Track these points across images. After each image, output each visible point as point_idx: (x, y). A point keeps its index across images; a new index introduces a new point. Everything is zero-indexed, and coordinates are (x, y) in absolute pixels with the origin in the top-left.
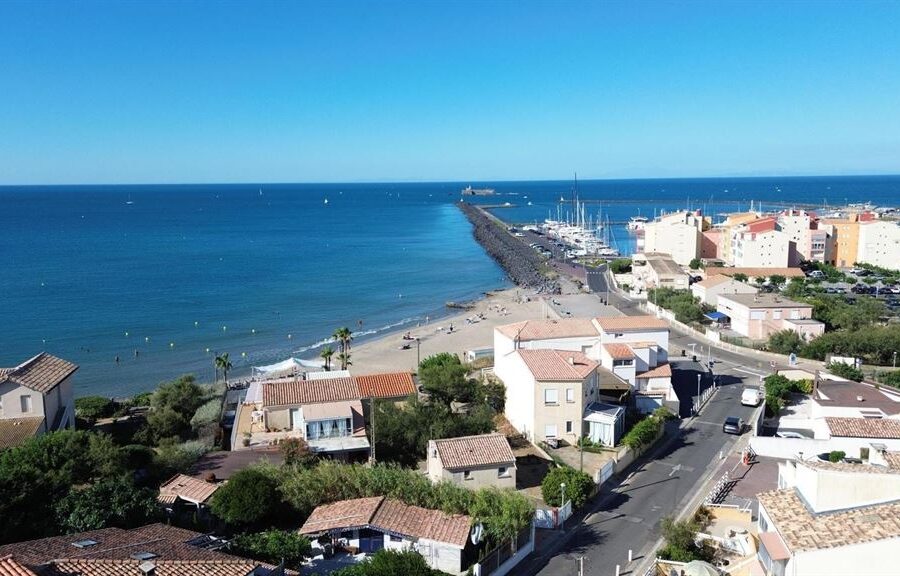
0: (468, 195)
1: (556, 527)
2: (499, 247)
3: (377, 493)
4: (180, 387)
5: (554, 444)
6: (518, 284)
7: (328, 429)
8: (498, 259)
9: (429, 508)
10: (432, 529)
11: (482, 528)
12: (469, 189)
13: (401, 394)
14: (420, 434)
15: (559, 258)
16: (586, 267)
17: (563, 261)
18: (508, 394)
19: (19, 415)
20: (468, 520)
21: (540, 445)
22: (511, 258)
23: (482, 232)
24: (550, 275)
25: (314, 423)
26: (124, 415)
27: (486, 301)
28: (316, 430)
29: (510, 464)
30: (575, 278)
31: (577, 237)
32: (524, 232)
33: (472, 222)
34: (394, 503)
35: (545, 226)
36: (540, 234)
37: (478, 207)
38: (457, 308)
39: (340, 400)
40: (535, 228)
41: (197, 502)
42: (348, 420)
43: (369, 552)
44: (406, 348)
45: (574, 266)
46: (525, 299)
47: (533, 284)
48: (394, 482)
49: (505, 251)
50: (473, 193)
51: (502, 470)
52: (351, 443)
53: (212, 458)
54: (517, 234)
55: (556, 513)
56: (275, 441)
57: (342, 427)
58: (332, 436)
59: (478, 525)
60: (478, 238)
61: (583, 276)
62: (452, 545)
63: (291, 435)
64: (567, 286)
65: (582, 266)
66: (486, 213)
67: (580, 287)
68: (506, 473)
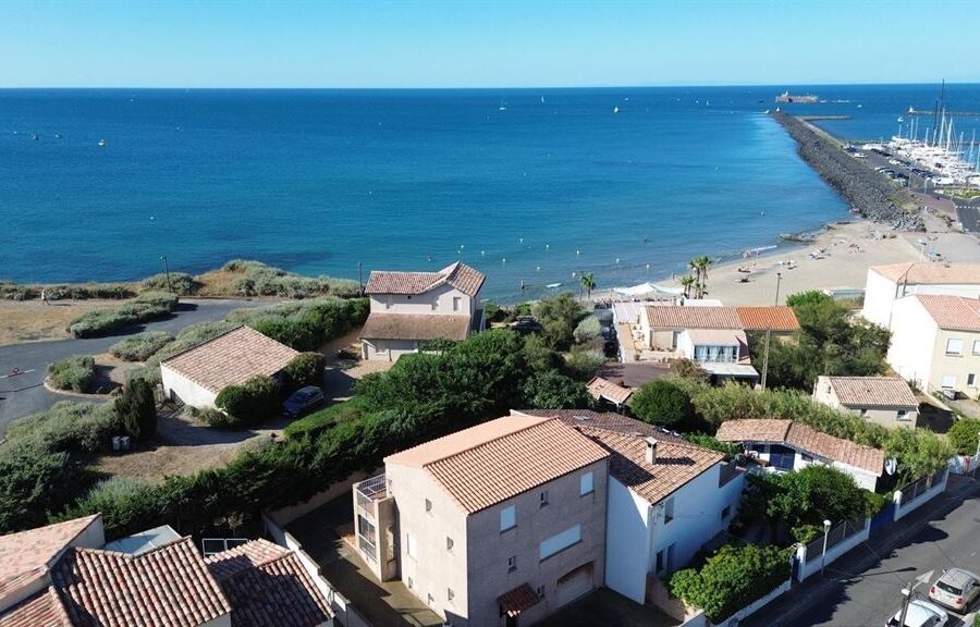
0: (783, 102)
1: (965, 474)
2: (835, 169)
3: (784, 417)
4: (562, 302)
5: (951, 395)
6: (865, 216)
7: (714, 354)
8: (835, 183)
9: (837, 436)
10: (845, 454)
11: (895, 462)
12: (785, 96)
13: (786, 328)
14: (807, 370)
15: (916, 186)
16: (954, 200)
17: (922, 191)
18: (892, 340)
19: (451, 313)
20: (882, 454)
21: (934, 395)
22: (852, 185)
23: (808, 150)
24: (910, 207)
25: (702, 347)
26: (513, 321)
27: (828, 235)
28: (703, 354)
29: (912, 408)
30: (943, 213)
31: (938, 160)
32: (865, 152)
33: (795, 138)
34: (801, 428)
35: (891, 144)
36: (888, 155)
37: (800, 119)
38: (793, 241)
39: (723, 328)
40: (879, 147)
41: (617, 403)
42: (735, 348)
43: (778, 467)
44: (744, 281)
45: (938, 197)
46: (879, 235)
47: (887, 217)
48: (805, 409)
49: (844, 176)
50: (790, 100)
51: (902, 413)
52: (738, 370)
53: (613, 367)
54: (857, 155)
55: (968, 462)
56: (664, 360)
57: (728, 353)
58: (717, 361)
59: (892, 459)
60: (805, 158)
61: (951, 210)
62: (867, 472)
63: (676, 355)
64: (932, 223)
65: (949, 198)
66: (811, 126)
67: (950, 225)
68: (906, 417)
